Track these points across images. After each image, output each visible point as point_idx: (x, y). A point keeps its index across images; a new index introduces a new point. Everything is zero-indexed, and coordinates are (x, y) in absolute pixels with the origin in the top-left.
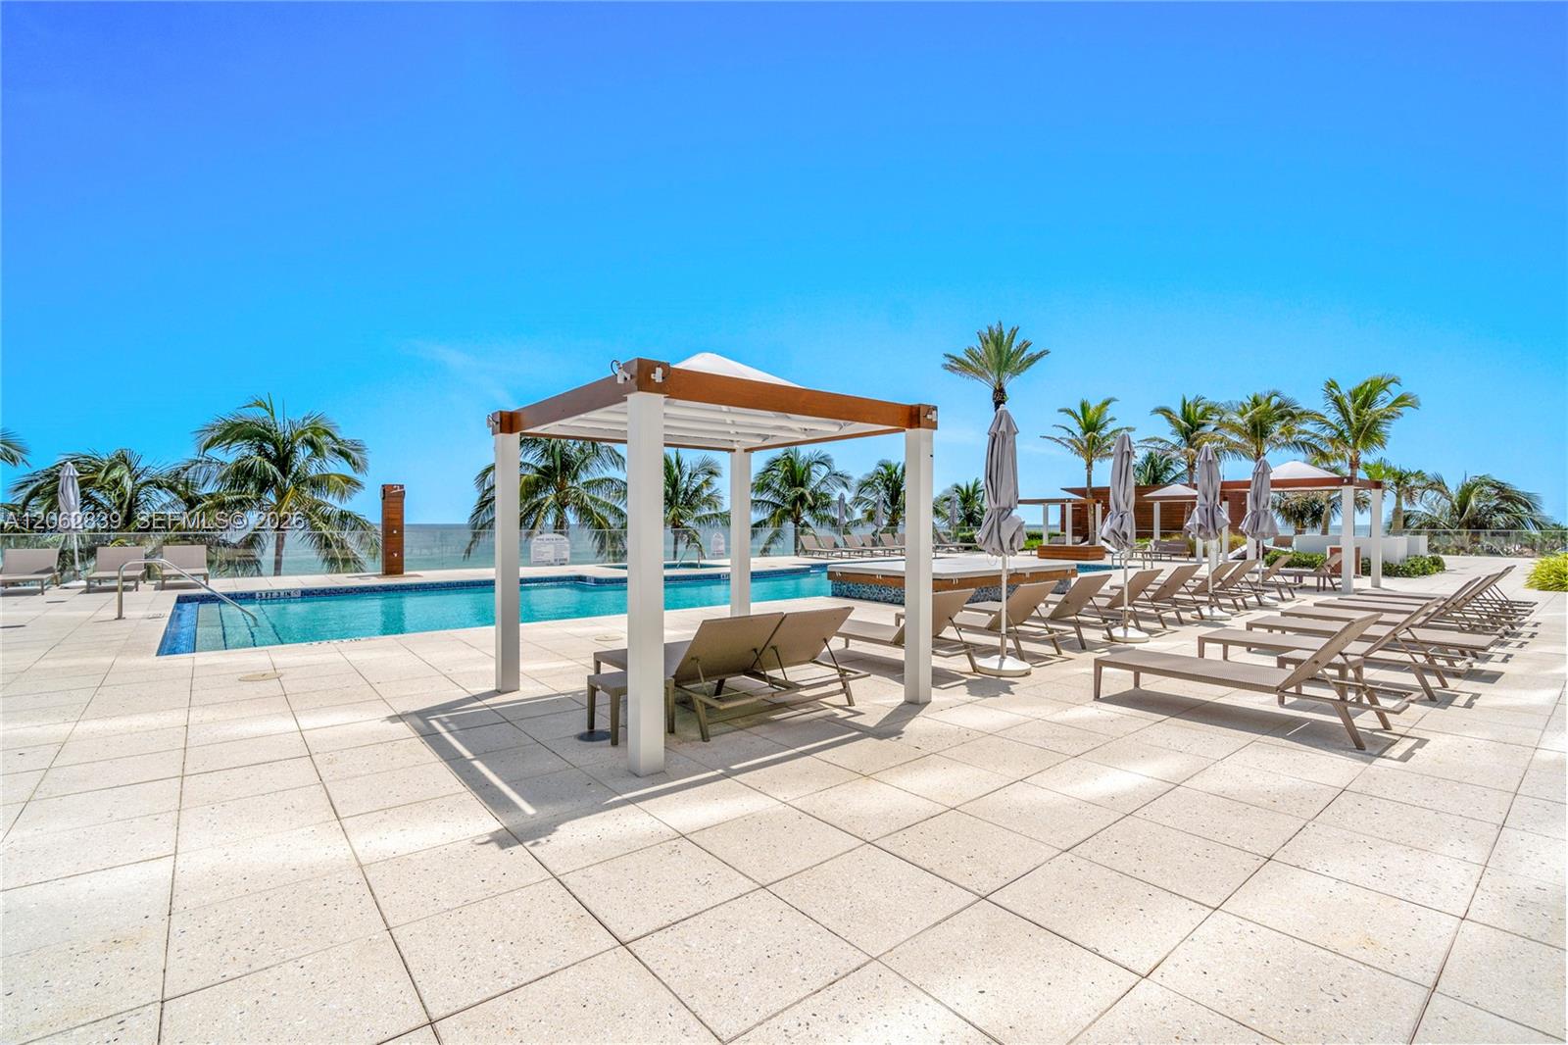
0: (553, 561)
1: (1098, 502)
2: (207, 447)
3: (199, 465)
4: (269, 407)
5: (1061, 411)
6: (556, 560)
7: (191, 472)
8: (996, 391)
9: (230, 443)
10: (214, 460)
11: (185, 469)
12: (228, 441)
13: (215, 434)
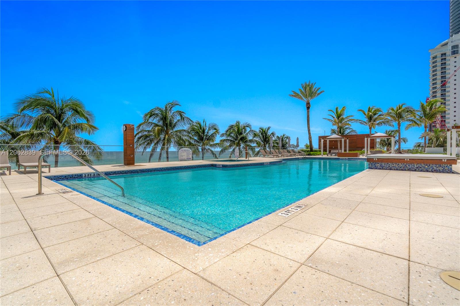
0: (186, 159)
1: (348, 139)
2: (22, 110)
3: (19, 117)
4: (52, 93)
5: (329, 110)
6: (187, 159)
7: (15, 120)
8: (307, 104)
9: (33, 108)
10: (26, 115)
11: (12, 119)
12: (33, 107)
13: (26, 105)
